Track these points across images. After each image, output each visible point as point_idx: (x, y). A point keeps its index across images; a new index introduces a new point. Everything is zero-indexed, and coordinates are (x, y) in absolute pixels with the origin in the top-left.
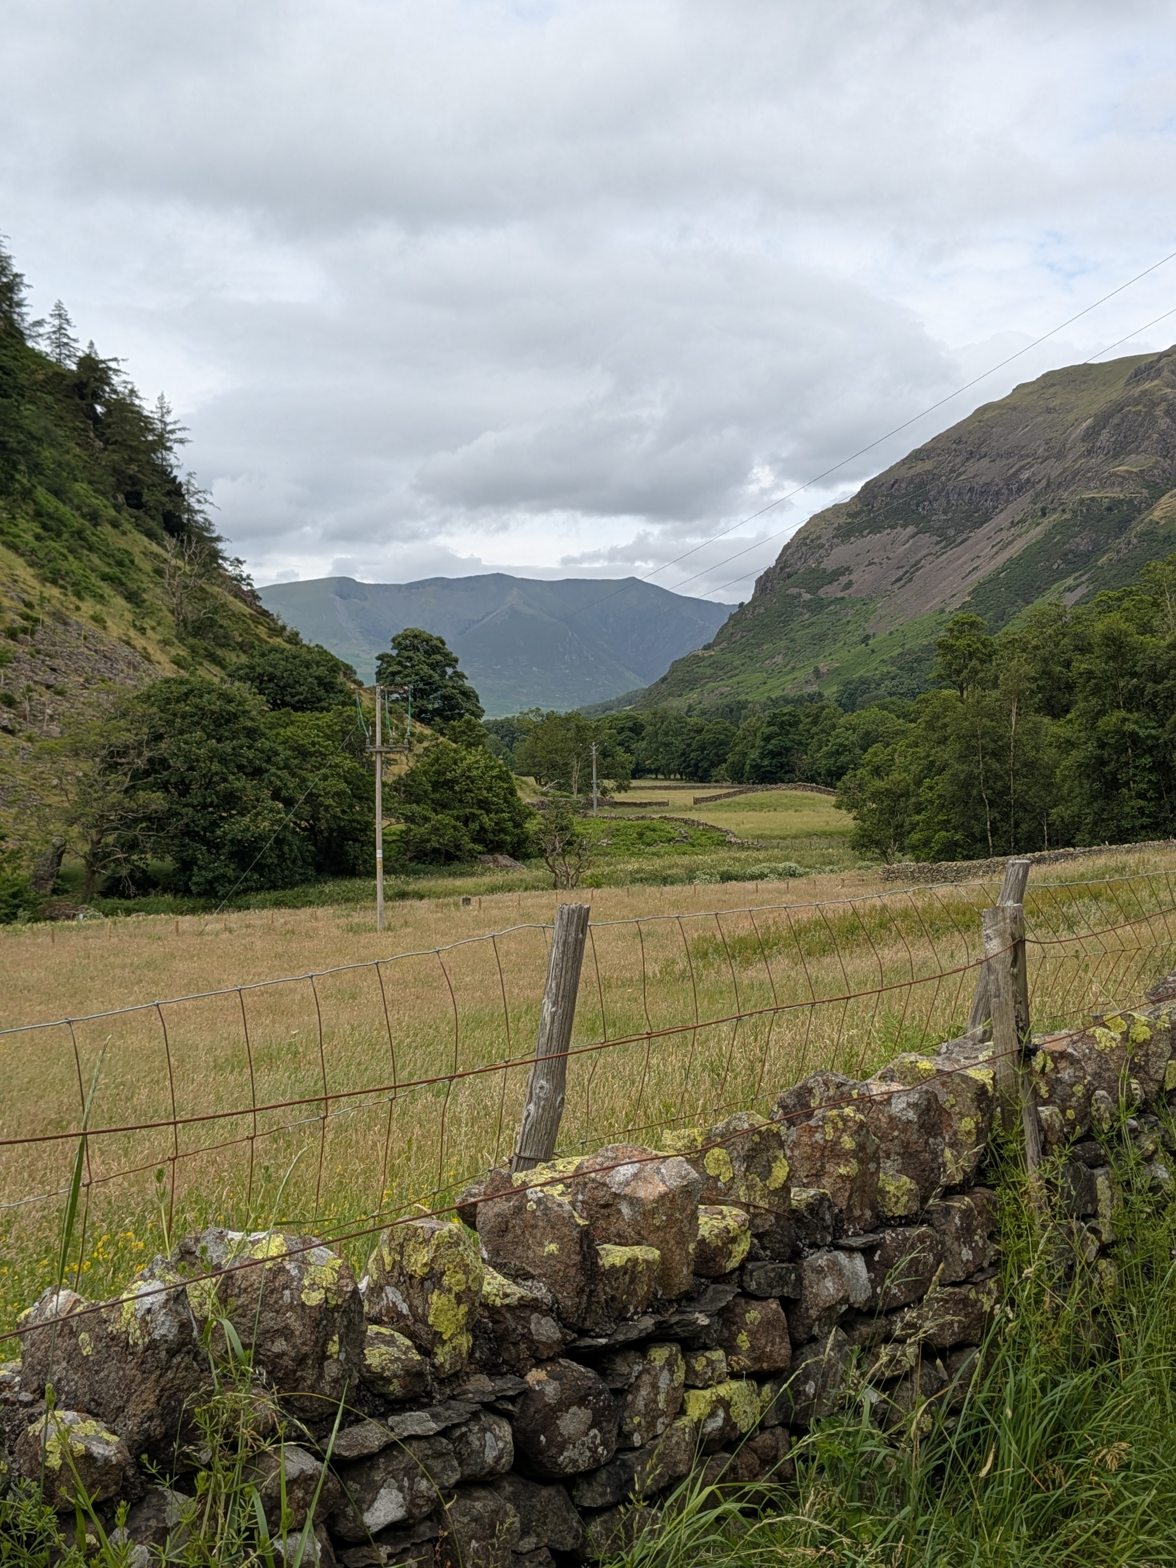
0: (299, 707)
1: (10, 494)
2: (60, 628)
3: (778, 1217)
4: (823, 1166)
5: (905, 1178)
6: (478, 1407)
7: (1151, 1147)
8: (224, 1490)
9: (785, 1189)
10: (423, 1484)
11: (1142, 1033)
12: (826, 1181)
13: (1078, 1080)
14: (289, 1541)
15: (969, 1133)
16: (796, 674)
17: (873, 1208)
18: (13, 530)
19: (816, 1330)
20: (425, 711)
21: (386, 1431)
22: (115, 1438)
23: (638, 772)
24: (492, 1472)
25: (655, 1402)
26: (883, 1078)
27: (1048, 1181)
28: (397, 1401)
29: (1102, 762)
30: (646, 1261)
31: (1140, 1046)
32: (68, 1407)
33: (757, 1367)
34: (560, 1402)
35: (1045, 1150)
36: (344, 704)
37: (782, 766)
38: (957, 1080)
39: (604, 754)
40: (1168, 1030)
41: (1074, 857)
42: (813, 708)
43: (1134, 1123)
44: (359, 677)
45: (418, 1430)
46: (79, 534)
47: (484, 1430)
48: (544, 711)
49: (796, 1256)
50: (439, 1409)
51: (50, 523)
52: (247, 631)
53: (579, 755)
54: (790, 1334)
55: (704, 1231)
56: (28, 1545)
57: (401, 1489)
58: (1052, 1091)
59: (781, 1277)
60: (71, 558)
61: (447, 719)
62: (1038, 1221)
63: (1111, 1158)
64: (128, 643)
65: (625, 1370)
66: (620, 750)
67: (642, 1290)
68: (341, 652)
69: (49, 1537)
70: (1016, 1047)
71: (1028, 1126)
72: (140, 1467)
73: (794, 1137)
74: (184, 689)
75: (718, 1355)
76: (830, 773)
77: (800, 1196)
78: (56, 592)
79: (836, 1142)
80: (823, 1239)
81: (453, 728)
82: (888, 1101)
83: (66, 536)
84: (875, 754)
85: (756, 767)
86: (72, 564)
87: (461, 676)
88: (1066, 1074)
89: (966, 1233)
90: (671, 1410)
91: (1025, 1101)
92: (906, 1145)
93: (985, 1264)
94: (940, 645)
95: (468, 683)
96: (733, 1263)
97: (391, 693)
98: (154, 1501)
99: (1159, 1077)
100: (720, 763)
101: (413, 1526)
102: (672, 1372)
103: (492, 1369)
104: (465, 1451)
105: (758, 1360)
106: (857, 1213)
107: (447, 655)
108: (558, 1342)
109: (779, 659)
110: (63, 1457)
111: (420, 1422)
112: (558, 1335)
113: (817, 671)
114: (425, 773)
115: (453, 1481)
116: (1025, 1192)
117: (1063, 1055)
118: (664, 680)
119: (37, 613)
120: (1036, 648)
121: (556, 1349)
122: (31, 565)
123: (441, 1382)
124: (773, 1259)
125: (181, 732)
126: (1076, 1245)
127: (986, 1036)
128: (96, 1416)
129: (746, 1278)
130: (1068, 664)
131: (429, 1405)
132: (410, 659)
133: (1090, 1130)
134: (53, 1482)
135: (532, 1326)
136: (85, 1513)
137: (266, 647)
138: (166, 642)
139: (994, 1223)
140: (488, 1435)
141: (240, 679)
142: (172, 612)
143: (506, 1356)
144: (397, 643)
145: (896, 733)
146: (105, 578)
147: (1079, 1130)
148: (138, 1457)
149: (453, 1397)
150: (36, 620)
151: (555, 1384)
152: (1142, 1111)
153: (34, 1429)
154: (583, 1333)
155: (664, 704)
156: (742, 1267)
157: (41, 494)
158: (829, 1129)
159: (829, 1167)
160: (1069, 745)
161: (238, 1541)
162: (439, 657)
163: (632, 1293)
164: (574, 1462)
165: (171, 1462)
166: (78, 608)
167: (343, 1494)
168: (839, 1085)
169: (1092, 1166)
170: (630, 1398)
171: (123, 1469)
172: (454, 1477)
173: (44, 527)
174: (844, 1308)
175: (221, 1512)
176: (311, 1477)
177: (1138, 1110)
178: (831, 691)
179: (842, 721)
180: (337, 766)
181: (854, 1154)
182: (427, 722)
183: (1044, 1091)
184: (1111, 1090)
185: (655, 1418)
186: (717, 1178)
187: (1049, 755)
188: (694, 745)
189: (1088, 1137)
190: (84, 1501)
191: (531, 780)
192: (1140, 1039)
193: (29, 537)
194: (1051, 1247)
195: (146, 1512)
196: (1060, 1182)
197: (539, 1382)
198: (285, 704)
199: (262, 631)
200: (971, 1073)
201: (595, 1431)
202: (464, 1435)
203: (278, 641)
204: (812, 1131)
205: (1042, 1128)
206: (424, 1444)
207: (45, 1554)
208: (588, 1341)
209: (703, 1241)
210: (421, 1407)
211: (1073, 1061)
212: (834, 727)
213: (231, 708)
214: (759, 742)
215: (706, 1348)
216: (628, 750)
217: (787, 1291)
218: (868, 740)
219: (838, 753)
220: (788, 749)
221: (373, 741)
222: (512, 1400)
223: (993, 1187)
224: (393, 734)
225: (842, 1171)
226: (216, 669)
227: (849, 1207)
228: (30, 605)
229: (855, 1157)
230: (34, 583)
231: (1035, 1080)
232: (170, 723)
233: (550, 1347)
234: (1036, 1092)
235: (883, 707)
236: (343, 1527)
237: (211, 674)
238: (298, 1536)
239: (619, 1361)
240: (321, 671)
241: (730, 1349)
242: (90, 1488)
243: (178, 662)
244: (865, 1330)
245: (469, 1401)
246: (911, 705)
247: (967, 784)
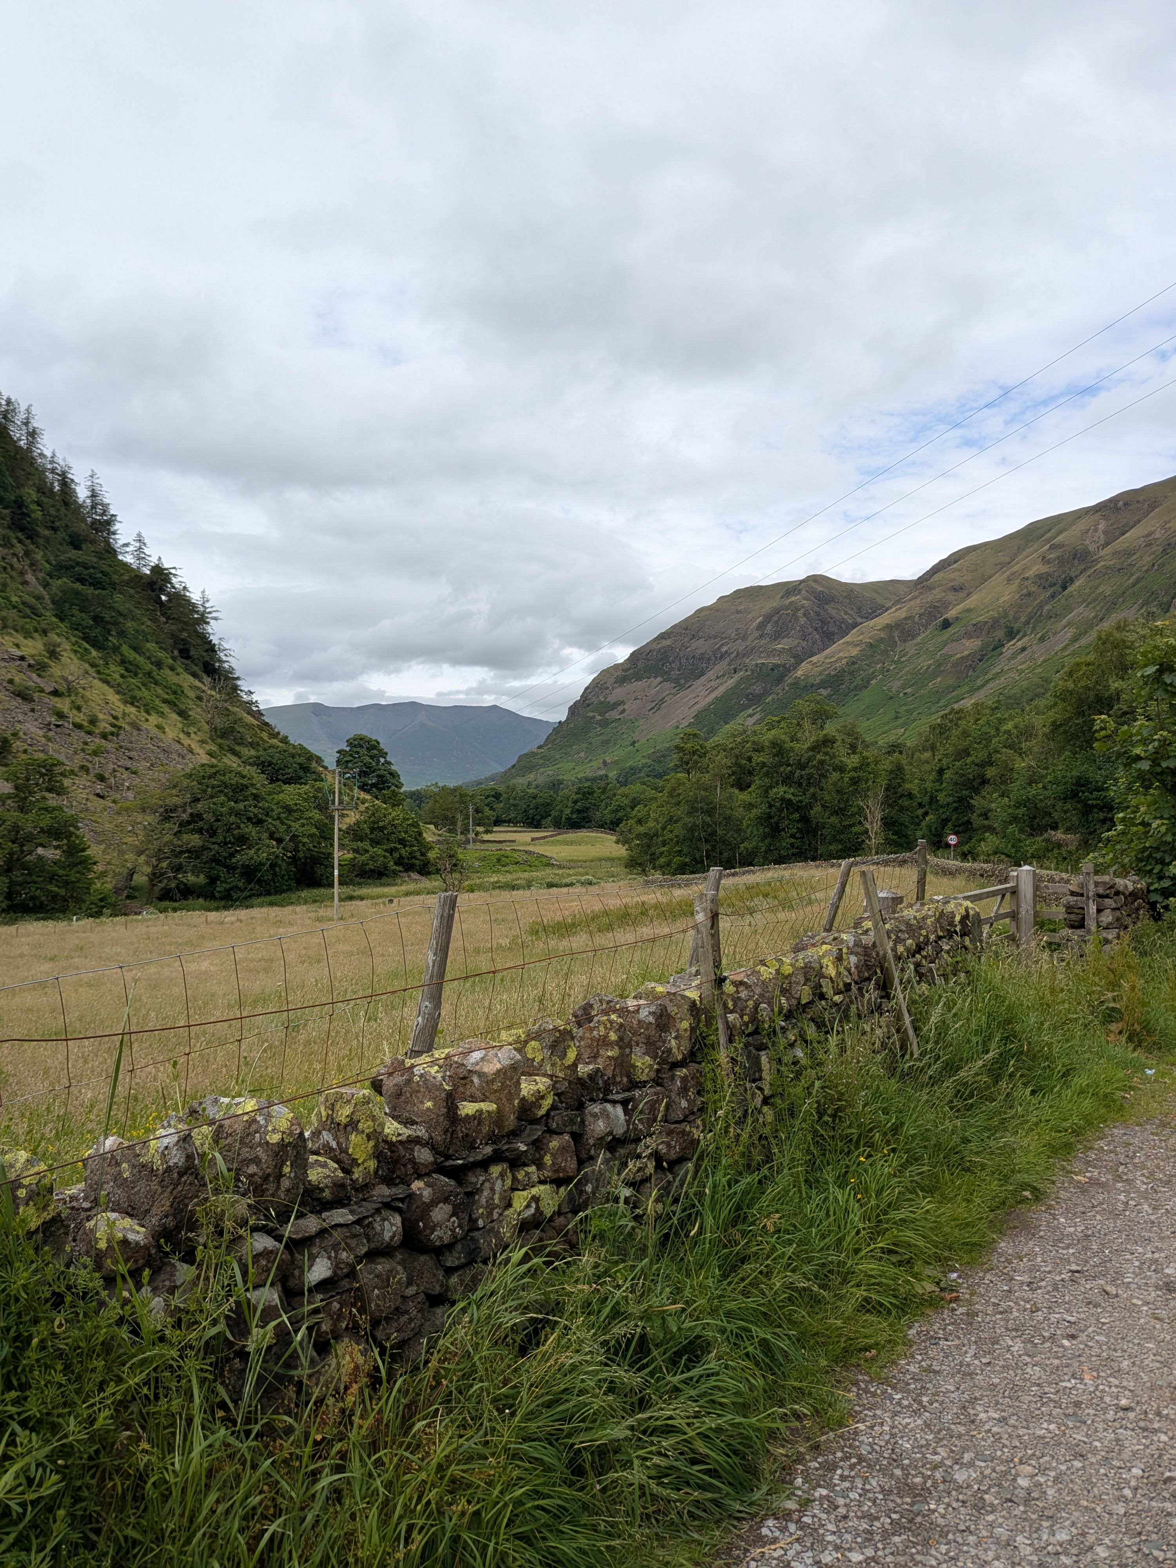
0: (287, 782)
1: (105, 649)
2: (135, 733)
3: (570, 1082)
4: (598, 1052)
5: (647, 1058)
6: (380, 1205)
7: (793, 1038)
8: (214, 1261)
9: (575, 1065)
10: (344, 1255)
11: (787, 970)
12: (600, 1060)
13: (750, 998)
14: (257, 1292)
15: (686, 1030)
16: (593, 763)
17: (628, 1076)
18: (107, 671)
19: (592, 1152)
20: (367, 785)
21: (321, 1221)
22: (144, 1229)
23: (498, 822)
24: (389, 1246)
25: (493, 1199)
26: (635, 997)
27: (732, 1058)
28: (328, 1202)
29: (770, 817)
30: (488, 1111)
31: (786, 977)
32: (113, 1211)
33: (556, 1176)
34: (432, 1201)
35: (730, 1041)
36: (316, 780)
37: (584, 818)
38: (679, 998)
39: (477, 811)
40: (802, 968)
41: (754, 872)
42: (602, 784)
43: (783, 1024)
44: (325, 764)
45: (341, 1221)
46: (149, 674)
47: (383, 1220)
48: (440, 784)
49: (581, 1106)
50: (355, 1207)
51: (130, 667)
52: (255, 735)
53: (461, 812)
54: (577, 1155)
55: (524, 1093)
56: (83, 1298)
57: (329, 1258)
58: (735, 1005)
59: (572, 1120)
60: (143, 689)
61: (380, 789)
62: (726, 1083)
63: (770, 1045)
64: (179, 742)
65: (474, 1180)
66: (487, 809)
67: (485, 1129)
68: (314, 748)
69: (97, 1293)
70: (714, 977)
71: (721, 1026)
72: (159, 1247)
73: (580, 1034)
74: (213, 770)
75: (532, 1169)
76: (612, 823)
77: (583, 1070)
78: (133, 710)
79: (606, 1036)
80: (598, 1096)
81: (384, 795)
82: (638, 1011)
83: (140, 675)
84: (639, 811)
85: (569, 819)
86: (144, 693)
87: (389, 763)
88: (743, 994)
89: (684, 1090)
90: (503, 1204)
91: (719, 1010)
92: (648, 1038)
93: (695, 1110)
94: (677, 747)
95: (393, 768)
96: (542, 1112)
97: (345, 773)
98: (168, 1269)
99: (797, 996)
100: (547, 817)
101: (337, 1281)
102: (503, 1181)
103: (389, 1182)
104: (371, 1233)
105: (557, 1171)
106: (618, 1079)
107: (381, 751)
108: (432, 1163)
109: (582, 754)
110: (109, 1241)
111: (342, 1216)
112: (432, 1159)
113: (605, 763)
114: (365, 822)
115: (363, 1252)
116: (719, 1065)
117: (741, 983)
118: (513, 766)
119: (121, 723)
120: (732, 749)
121: (430, 1168)
122: (118, 693)
123: (357, 1190)
124: (567, 1109)
125: (212, 797)
126: (749, 1096)
127: (698, 973)
128: (131, 1216)
129: (550, 1121)
130: (750, 759)
131: (349, 1205)
132: (358, 753)
133: (757, 1028)
134: (101, 1258)
135: (416, 1154)
136: (123, 1276)
137: (267, 745)
138: (203, 742)
139: (700, 1084)
140: (386, 1223)
141: (250, 764)
142: (207, 723)
143: (398, 1173)
144: (350, 743)
145: (651, 799)
146: (165, 701)
147: (751, 1028)
148: (158, 1241)
149: (364, 1200)
150: (120, 728)
151: (430, 1189)
152: (788, 1016)
153: (90, 1224)
154: (448, 1157)
155: (514, 781)
156: (548, 1114)
157: (125, 649)
158: (602, 1028)
159: (602, 1052)
160: (749, 806)
161: (222, 1293)
162: (376, 752)
163: (479, 1132)
164: (441, 1238)
165: (180, 1244)
166: (147, 720)
167: (293, 1261)
168: (609, 1002)
169: (759, 1050)
170: (477, 1197)
171: (148, 1249)
172: (363, 1250)
173: (127, 670)
174: (610, 1138)
175: (212, 1275)
176: (272, 1251)
177: (785, 1015)
178: (613, 774)
179: (619, 792)
180: (310, 818)
181: (617, 1043)
182: (368, 791)
183: (730, 1005)
184: (770, 1004)
185: (492, 1209)
186: (533, 1060)
187: (739, 812)
188: (532, 806)
189: (756, 1032)
190: (122, 1268)
191: (432, 827)
192: (787, 973)
193: (116, 676)
194: (734, 1098)
195: (162, 1277)
196: (739, 1059)
197: (419, 1189)
198: (278, 780)
199: (265, 735)
200: (687, 993)
201: (454, 1219)
202: (371, 1223)
203: (274, 741)
204: (592, 1030)
205: (729, 1027)
206: (345, 1229)
207: (94, 1304)
208: (451, 1162)
209: (524, 1097)
210: (343, 1206)
211: (747, 986)
212: (615, 795)
213: (244, 781)
214: (570, 804)
215: (525, 1165)
216: (492, 809)
217: (575, 1128)
218: (634, 803)
219: (617, 811)
220: (587, 809)
221: (333, 803)
222: (402, 1200)
223: (700, 1063)
224: (346, 798)
225: (610, 1054)
226: (234, 758)
227: (614, 1076)
228: (115, 718)
229: (617, 1045)
230: (119, 704)
231: (724, 997)
232: (204, 791)
233: (427, 1166)
234: (725, 1005)
235: (643, 783)
236: (292, 1283)
237: (231, 762)
238: (262, 1289)
239: (470, 1174)
240: (302, 760)
241: (540, 1166)
242: (126, 1261)
243: (210, 754)
244: (622, 1151)
245: (374, 1202)
246: (661, 783)
247: (691, 830)
